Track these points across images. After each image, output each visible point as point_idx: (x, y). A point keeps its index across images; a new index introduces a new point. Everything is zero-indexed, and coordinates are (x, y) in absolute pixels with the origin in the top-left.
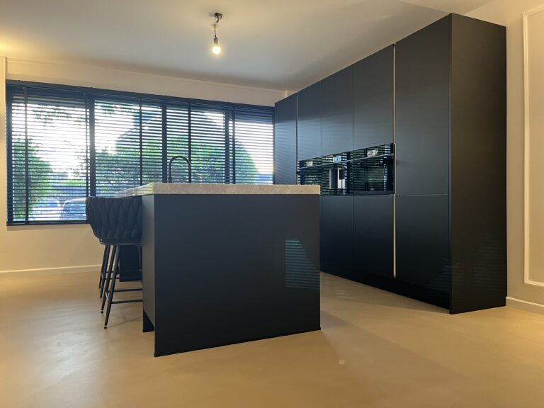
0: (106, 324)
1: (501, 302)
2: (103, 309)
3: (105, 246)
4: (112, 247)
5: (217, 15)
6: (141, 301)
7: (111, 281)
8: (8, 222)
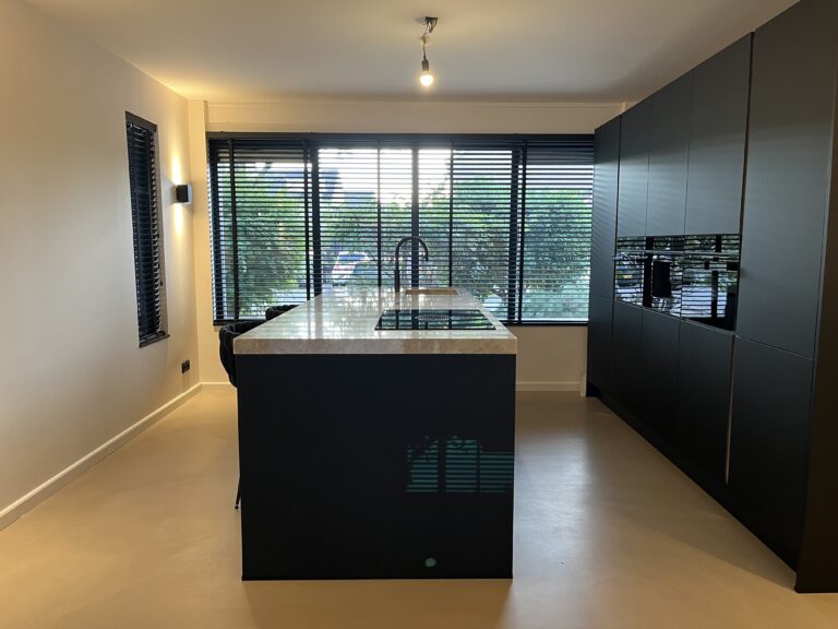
5: (429, 20)
8: (214, 321)
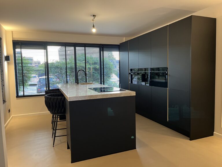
0: (54, 145)
1: (212, 134)
2: (52, 136)
3: (52, 115)
4: (55, 115)
5: (94, 16)
6: (66, 135)
7: (56, 122)
8: (16, 96)
